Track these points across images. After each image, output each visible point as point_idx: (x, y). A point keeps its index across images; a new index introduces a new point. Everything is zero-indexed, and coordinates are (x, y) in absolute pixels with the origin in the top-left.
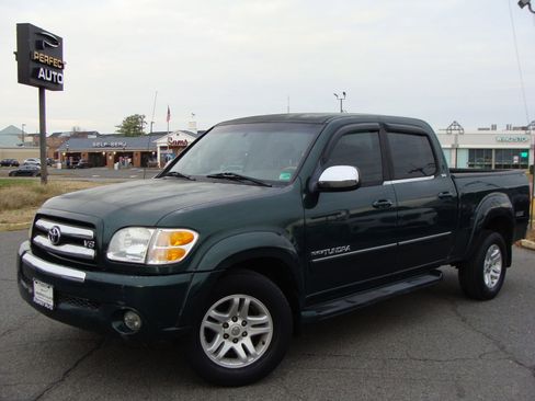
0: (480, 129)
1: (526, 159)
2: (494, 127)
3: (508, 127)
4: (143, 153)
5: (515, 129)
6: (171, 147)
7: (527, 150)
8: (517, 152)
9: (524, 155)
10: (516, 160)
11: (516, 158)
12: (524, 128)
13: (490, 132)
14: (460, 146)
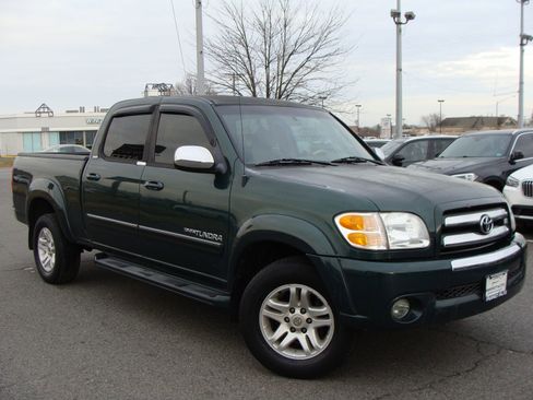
0: (68, 112)
2: (82, 110)
3: (96, 110)
5: (101, 111)
13: (78, 114)
14: (51, 129)
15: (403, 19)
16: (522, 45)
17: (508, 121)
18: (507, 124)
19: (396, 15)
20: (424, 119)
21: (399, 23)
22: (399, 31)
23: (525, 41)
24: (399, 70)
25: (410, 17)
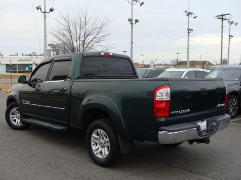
0: (10, 55)
1: (31, 68)
2: (17, 55)
3: (23, 55)
5: (26, 55)
7: (31, 65)
8: (27, 65)
9: (30, 66)
10: (27, 69)
11: (27, 68)
12: (29, 55)
13: (15, 56)
14: (2, 63)
15: (134, 22)
16: (188, 33)
17: (207, 63)
18: (207, 64)
19: (130, 20)
20: (171, 61)
21: (132, 24)
22: (132, 27)
23: (190, 31)
24: (132, 43)
25: (137, 21)
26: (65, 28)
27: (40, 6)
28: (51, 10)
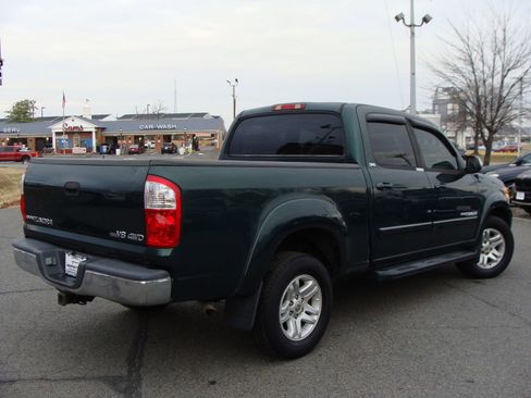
4: (37, 139)
6: (66, 133)
26: (458, 54)
27: (401, 14)
28: (426, 20)
